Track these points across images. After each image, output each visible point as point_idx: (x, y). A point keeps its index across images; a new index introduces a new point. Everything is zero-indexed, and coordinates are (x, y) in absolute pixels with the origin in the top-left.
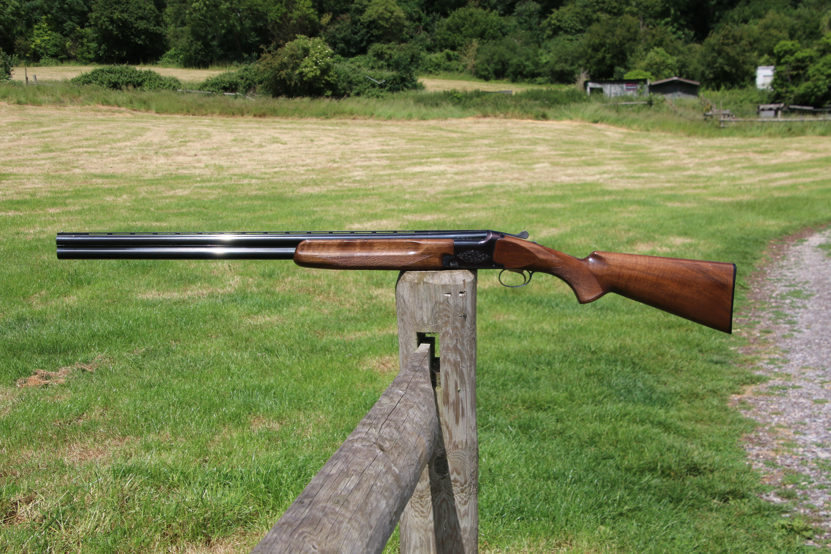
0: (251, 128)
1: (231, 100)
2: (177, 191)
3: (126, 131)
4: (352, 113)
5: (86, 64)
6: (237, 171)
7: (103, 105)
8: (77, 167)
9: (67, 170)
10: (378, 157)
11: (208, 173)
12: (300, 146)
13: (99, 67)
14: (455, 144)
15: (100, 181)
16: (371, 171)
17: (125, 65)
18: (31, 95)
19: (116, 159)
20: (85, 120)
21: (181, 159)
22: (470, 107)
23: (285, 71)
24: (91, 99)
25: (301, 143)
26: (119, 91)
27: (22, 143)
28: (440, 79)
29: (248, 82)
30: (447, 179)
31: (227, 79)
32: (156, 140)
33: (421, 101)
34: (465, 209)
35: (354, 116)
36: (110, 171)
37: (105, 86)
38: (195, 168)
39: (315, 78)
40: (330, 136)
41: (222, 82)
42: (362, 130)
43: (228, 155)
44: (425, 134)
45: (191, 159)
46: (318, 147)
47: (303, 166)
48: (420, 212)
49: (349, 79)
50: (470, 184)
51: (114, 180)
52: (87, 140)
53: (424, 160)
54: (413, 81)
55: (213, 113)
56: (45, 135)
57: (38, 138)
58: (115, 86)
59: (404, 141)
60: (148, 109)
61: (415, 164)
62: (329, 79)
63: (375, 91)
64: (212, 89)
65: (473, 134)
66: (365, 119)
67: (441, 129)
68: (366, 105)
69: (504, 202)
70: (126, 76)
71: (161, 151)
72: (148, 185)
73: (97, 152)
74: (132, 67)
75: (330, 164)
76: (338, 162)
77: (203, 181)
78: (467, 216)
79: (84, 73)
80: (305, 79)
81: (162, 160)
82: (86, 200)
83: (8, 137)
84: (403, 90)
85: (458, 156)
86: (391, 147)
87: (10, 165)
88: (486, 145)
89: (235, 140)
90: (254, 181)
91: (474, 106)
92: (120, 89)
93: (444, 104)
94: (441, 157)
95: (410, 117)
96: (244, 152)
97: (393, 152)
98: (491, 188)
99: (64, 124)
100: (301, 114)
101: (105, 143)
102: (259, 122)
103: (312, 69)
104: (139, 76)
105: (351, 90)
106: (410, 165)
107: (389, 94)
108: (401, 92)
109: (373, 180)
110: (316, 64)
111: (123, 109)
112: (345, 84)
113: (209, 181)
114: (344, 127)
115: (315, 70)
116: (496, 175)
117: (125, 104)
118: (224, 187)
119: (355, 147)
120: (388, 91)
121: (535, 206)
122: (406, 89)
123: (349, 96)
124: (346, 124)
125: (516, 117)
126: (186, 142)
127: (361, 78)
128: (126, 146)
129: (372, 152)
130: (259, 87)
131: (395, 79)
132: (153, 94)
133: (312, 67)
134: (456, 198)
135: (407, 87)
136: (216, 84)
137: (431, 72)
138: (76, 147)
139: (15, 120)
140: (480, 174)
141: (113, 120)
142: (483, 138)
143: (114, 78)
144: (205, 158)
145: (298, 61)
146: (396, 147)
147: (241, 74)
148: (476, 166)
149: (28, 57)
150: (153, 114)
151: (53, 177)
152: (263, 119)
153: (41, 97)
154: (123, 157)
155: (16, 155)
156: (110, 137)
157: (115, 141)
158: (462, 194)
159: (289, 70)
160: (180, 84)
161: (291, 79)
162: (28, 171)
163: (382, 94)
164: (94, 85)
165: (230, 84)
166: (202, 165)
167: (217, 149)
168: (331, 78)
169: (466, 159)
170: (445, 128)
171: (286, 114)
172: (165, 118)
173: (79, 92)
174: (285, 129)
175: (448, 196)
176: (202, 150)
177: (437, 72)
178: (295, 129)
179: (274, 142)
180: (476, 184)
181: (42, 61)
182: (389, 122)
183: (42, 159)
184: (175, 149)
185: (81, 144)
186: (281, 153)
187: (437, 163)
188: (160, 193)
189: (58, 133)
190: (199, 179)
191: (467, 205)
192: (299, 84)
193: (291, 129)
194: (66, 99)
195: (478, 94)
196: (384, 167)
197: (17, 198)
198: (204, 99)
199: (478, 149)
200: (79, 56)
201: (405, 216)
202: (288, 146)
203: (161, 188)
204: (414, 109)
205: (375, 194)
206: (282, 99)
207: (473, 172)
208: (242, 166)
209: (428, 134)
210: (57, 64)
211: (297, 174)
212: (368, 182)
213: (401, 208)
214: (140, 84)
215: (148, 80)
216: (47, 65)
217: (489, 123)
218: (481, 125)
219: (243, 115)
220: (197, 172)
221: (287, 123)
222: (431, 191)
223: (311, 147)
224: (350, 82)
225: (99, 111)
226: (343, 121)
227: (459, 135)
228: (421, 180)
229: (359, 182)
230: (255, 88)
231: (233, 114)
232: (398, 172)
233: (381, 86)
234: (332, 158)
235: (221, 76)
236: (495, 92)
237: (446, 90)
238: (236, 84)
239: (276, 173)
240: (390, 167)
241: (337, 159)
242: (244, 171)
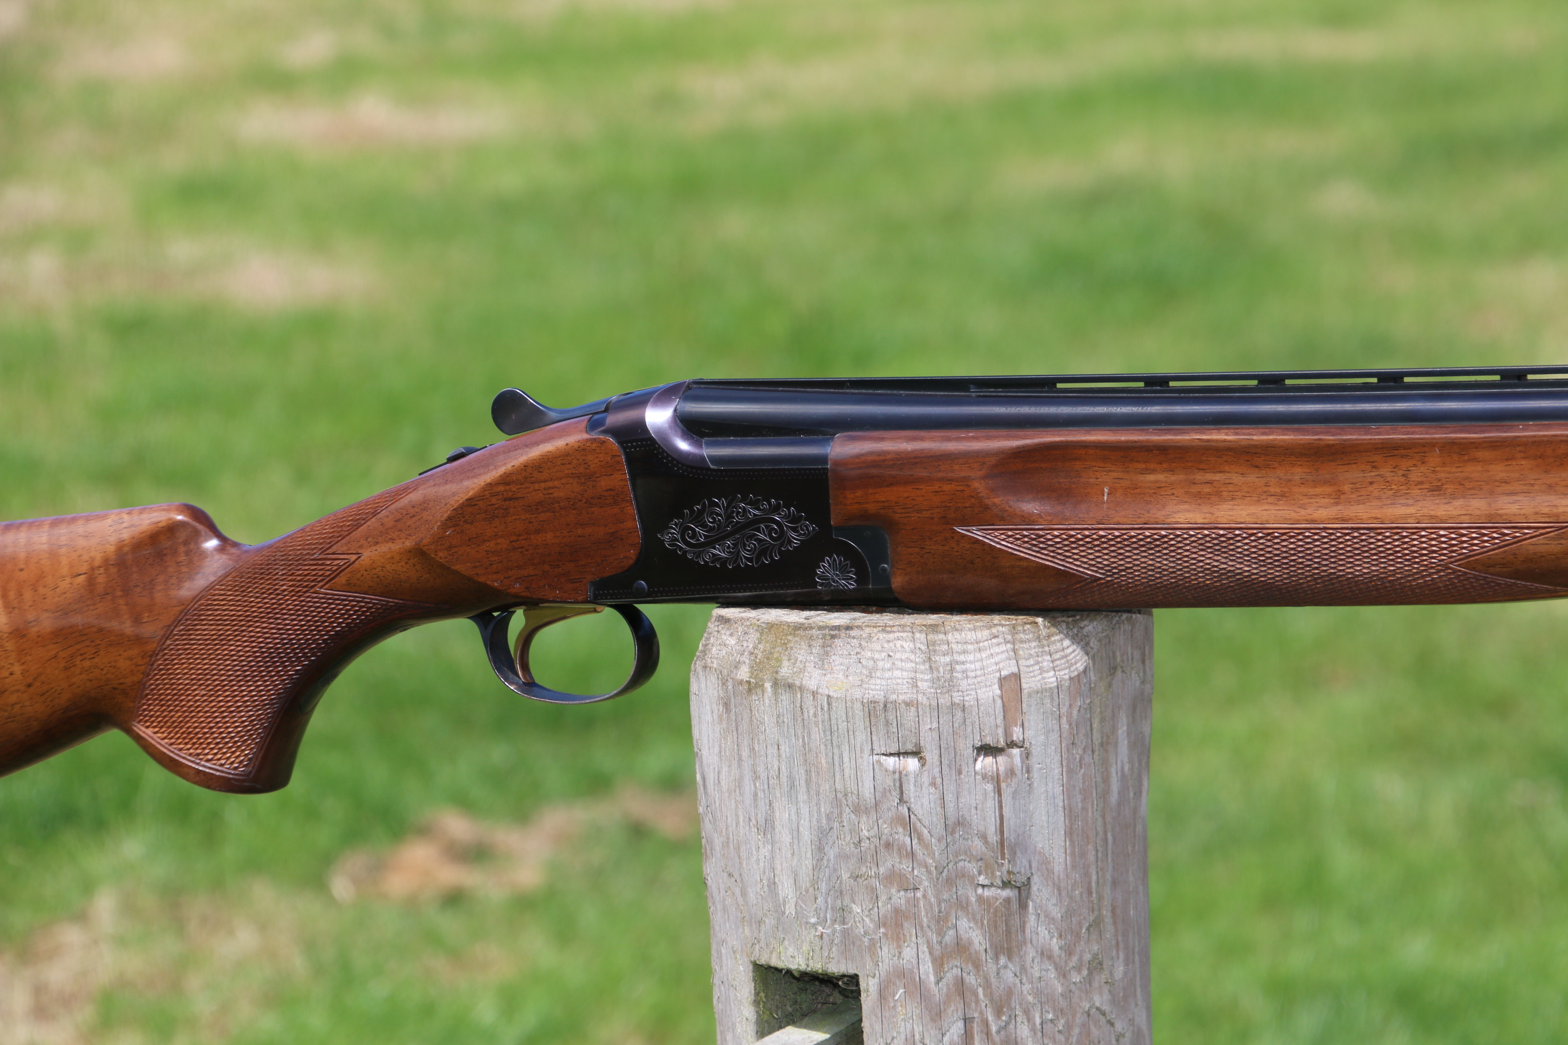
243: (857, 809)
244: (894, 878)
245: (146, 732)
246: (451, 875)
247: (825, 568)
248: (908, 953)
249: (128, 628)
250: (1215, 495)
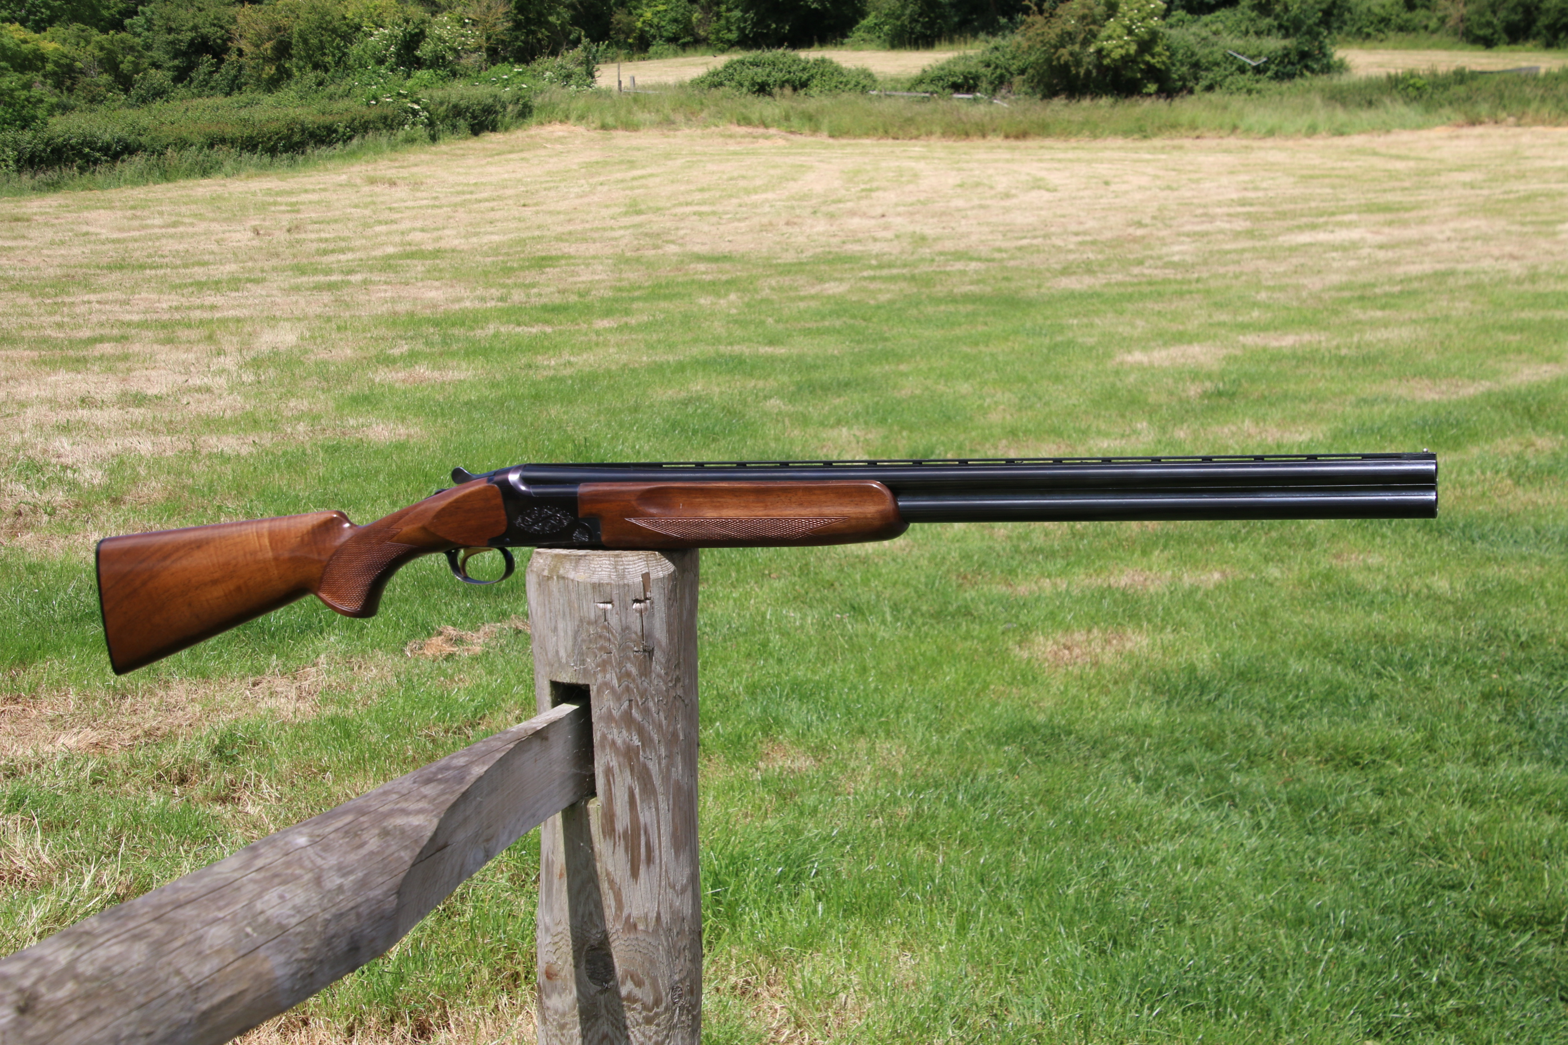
0: (996, 161)
1: (964, 108)
2: (827, 285)
3: (772, 172)
4: (1193, 126)
5: (723, 51)
6: (949, 245)
7: (739, 125)
8: (673, 242)
9: (656, 247)
10: (1229, 215)
11: (893, 249)
12: (1081, 194)
13: (737, 55)
14: (1397, 184)
15: (702, 267)
16: (1208, 243)
17: (781, 51)
18: (623, 112)
19: (742, 224)
20: (705, 154)
21: (855, 222)
22: (1441, 106)
23: (1069, 47)
24: (720, 114)
25: (1085, 188)
26: (768, 99)
27: (596, 199)
28: (1386, 49)
29: (999, 71)
30: (1358, 259)
31: (960, 68)
32: (819, 188)
33: (1339, 97)
34: (1373, 324)
35: (1198, 133)
36: (724, 248)
37: (745, 90)
38: (875, 240)
39: (1127, 60)
40: (1144, 174)
41: (951, 74)
42: (1211, 159)
43: (943, 214)
44: (1339, 164)
45: (873, 222)
46: (1116, 197)
47: (1077, 234)
48: (1276, 329)
49: (1194, 59)
50: (1400, 271)
51: (727, 266)
52: (702, 190)
53: (1322, 220)
54: (1325, 55)
55: (930, 133)
56: (635, 183)
57: (624, 189)
58: (762, 89)
59: (1292, 180)
60: (815, 130)
61: (1300, 228)
62: (1152, 61)
63: (1243, 80)
64: (931, 88)
65: (1441, 161)
66: (1221, 137)
67: (1375, 154)
68: (1225, 108)
69: (1460, 307)
70: (781, 70)
71: (824, 209)
72: (781, 274)
73: (714, 213)
74: (792, 53)
75: (1131, 230)
76: (1146, 226)
77: (881, 267)
78: (1369, 336)
79: (711, 69)
80: (1106, 62)
81: (821, 226)
82: (663, 304)
83: (576, 190)
84: (1302, 75)
85: (1398, 210)
86: (1260, 194)
87: (567, 241)
88: (1464, 185)
89: (961, 186)
90: (973, 265)
91: (1451, 103)
92: (770, 94)
93: (1387, 101)
94: (1359, 212)
95: (1312, 131)
96: (973, 208)
97: (1263, 204)
98: (1440, 277)
99: (670, 163)
100: (1094, 130)
101: (730, 196)
102: (1013, 149)
103: (1121, 43)
104: (804, 69)
105: (1197, 79)
106: (1289, 230)
107: (1274, 85)
108: (1298, 81)
109: (1205, 263)
110: (1130, 32)
111: (772, 131)
112: (1185, 69)
113: (890, 266)
114: (1176, 155)
115: (1127, 43)
116: (1467, 249)
117: (776, 123)
118: (913, 278)
119: (1189, 194)
120: (1271, 78)
121: (1527, 315)
122: (1308, 74)
123: (1191, 92)
124: (1181, 148)
125: (1543, 123)
126: (871, 190)
127: (1218, 56)
128: (767, 200)
129: (1219, 204)
130: (1017, 80)
131: (1287, 55)
132: (827, 101)
133: (1120, 37)
134: (1362, 298)
135: (1312, 71)
136: (940, 78)
137: (1368, 35)
138: (680, 205)
139: (594, 159)
140: (1432, 248)
141: (754, 153)
142: (1461, 169)
143: (760, 74)
144: (899, 220)
145: (1094, 27)
146: (1271, 194)
147: (988, 56)
148: (1429, 230)
149: (630, 45)
150: (823, 138)
151: (627, 261)
152: (1021, 144)
153: (641, 116)
154: (756, 220)
155: (583, 221)
156: (742, 183)
157: (748, 192)
158: (1377, 291)
159: (1077, 48)
160: (875, 81)
161: (1078, 63)
162: (593, 249)
163: (1259, 86)
164: (726, 90)
165: (966, 78)
166: (889, 235)
167: (924, 203)
168: (1157, 59)
169: (1413, 214)
170: (1383, 150)
171: (1066, 132)
172: (843, 147)
173: (702, 104)
174: (1060, 161)
175: (1346, 294)
176: (897, 205)
177: (1381, 36)
178: (1078, 160)
179: (1033, 188)
180: (1414, 269)
181: (652, 50)
182: (1269, 142)
183: (621, 228)
184: (849, 205)
185: (690, 200)
186: (1041, 209)
187: (1350, 225)
188: (796, 289)
189: (658, 180)
190: (874, 262)
191: (1379, 314)
192: (1094, 73)
193: (1071, 161)
194: (680, 118)
195: (1461, 77)
196: (1237, 235)
197: (557, 299)
198: (916, 108)
199: (1446, 193)
200: (713, 37)
201: (1241, 338)
202: (1058, 195)
203: (801, 280)
204: (1321, 114)
205: (1198, 291)
206: (1058, 103)
207: (1420, 242)
208: (963, 236)
209: (1346, 164)
210: (676, 54)
211: (1059, 249)
212: (1193, 265)
213: (1240, 319)
214: (804, 85)
215: (818, 77)
216: (660, 56)
217: (1481, 136)
218: (1461, 143)
219: (984, 136)
220: (876, 248)
221: (1066, 150)
222: (1313, 283)
223: (1101, 197)
224: (1196, 65)
225: (731, 136)
226: (1177, 142)
227: (1412, 164)
228: (1302, 260)
229: (1174, 265)
230: (1011, 83)
231: (967, 135)
232: (1259, 244)
233: (1258, 70)
234: (1136, 218)
235: (949, 62)
236: (1499, 72)
237: (1392, 72)
238: (976, 78)
239: (1020, 249)
240: (1250, 234)
241: (1147, 220)
242: (962, 245)
243: (589, 623)
244: (602, 648)
245: (323, 595)
246: (448, 649)
247: (576, 534)
248: (608, 676)
249: (316, 556)
250: (721, 506)
